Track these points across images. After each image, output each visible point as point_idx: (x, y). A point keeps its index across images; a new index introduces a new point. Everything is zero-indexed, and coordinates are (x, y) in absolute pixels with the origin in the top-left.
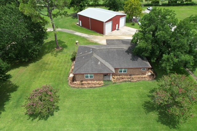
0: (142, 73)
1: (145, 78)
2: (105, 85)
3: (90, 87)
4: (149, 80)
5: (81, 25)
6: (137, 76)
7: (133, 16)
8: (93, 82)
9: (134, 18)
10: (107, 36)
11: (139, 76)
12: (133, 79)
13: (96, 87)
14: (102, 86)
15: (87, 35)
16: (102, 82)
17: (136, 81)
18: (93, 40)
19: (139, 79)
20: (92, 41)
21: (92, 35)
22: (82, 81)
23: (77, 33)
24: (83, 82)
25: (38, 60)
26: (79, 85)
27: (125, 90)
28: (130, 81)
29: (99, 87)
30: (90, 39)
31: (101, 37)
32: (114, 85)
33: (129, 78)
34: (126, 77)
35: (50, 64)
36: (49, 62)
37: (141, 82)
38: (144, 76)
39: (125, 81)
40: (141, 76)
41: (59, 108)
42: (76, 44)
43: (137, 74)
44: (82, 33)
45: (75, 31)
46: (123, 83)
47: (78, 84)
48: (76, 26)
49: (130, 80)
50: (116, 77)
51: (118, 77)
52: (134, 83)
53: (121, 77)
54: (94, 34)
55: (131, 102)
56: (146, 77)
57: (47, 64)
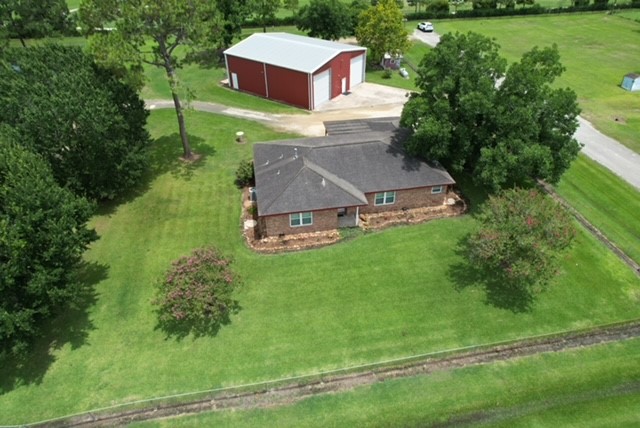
0: (434, 201)
1: (441, 211)
2: (346, 239)
3: (308, 248)
4: (451, 216)
5: (236, 85)
6: (422, 210)
7: (385, 51)
8: (312, 235)
9: (387, 56)
10: (319, 112)
11: (426, 209)
12: (412, 217)
13: (322, 246)
14: (339, 241)
15: (263, 114)
16: (335, 232)
17: (421, 222)
18: (282, 126)
19: (426, 217)
20: (280, 129)
21: (277, 112)
22: (283, 235)
23: (232, 111)
24: (287, 238)
25: (137, 195)
26: (277, 244)
27: (399, 245)
28: (407, 223)
29: (329, 245)
30: (275, 126)
31: (305, 116)
32: (368, 236)
33: (403, 216)
34: (393, 214)
35: (178, 202)
36: (175, 197)
37: (434, 222)
38: (438, 208)
39: (394, 225)
40: (432, 209)
41: (240, 304)
42: (238, 140)
43: (420, 203)
44: (247, 108)
45: (223, 106)
46: (389, 230)
47: (273, 245)
48: (220, 89)
49: (404, 220)
50: (370, 217)
51: (375, 216)
52: (416, 228)
53: (381, 215)
54: (281, 109)
55: (418, 270)
56: (445, 210)
57: (169, 201)
